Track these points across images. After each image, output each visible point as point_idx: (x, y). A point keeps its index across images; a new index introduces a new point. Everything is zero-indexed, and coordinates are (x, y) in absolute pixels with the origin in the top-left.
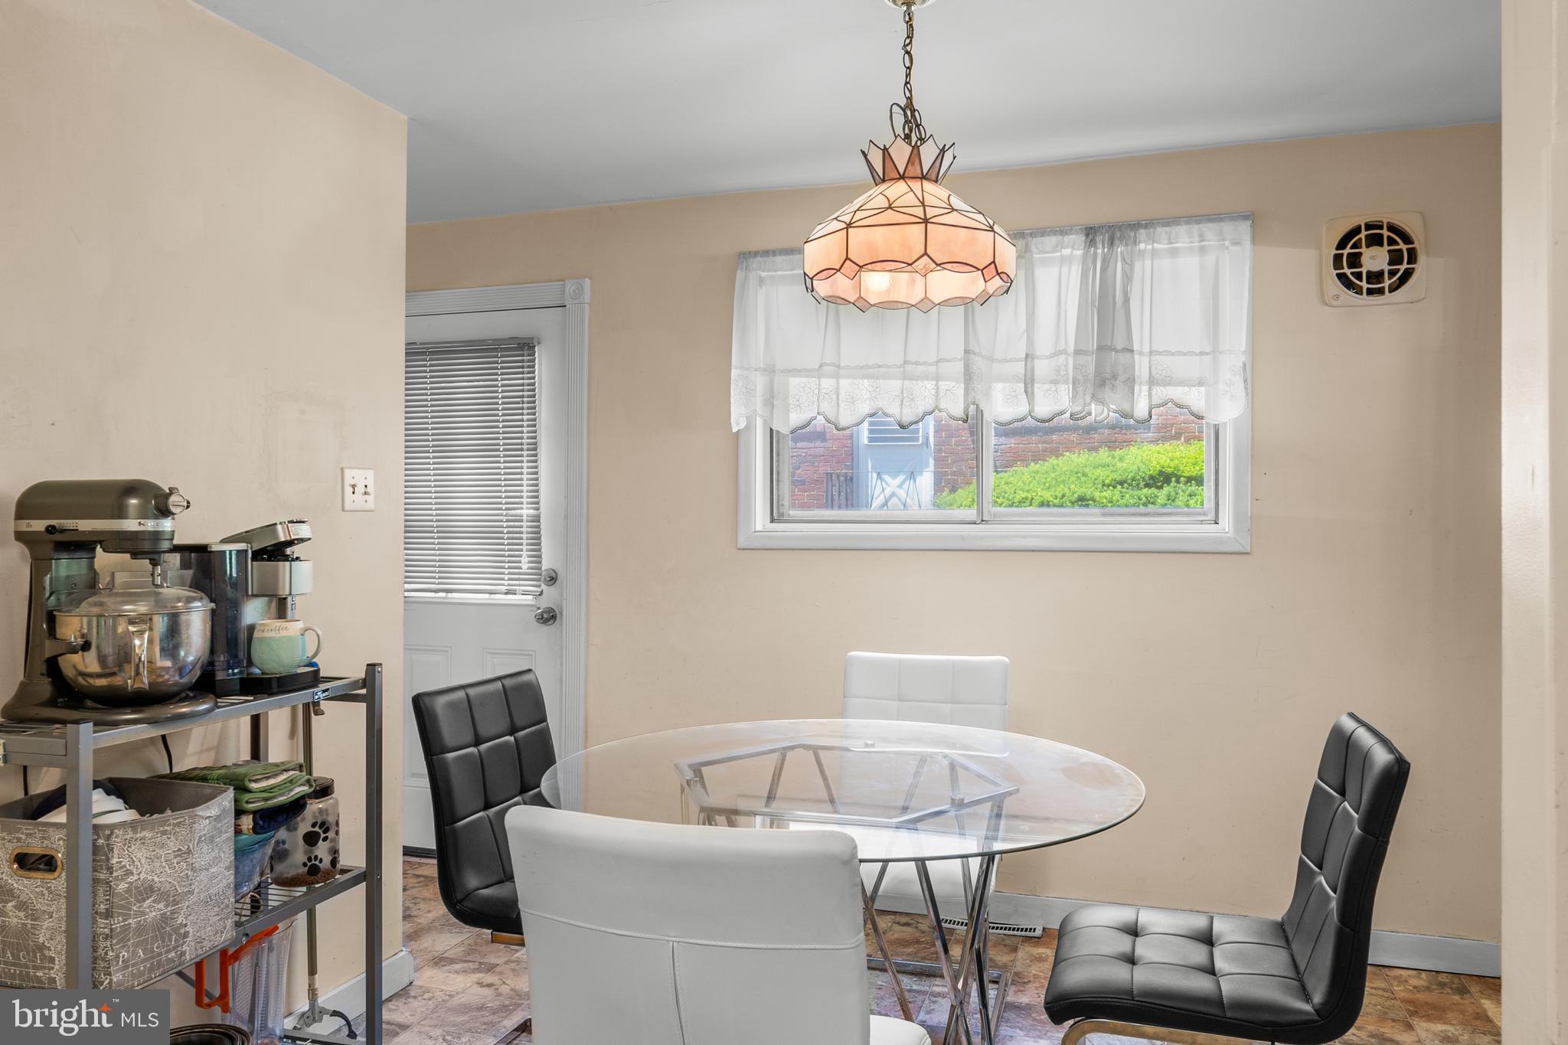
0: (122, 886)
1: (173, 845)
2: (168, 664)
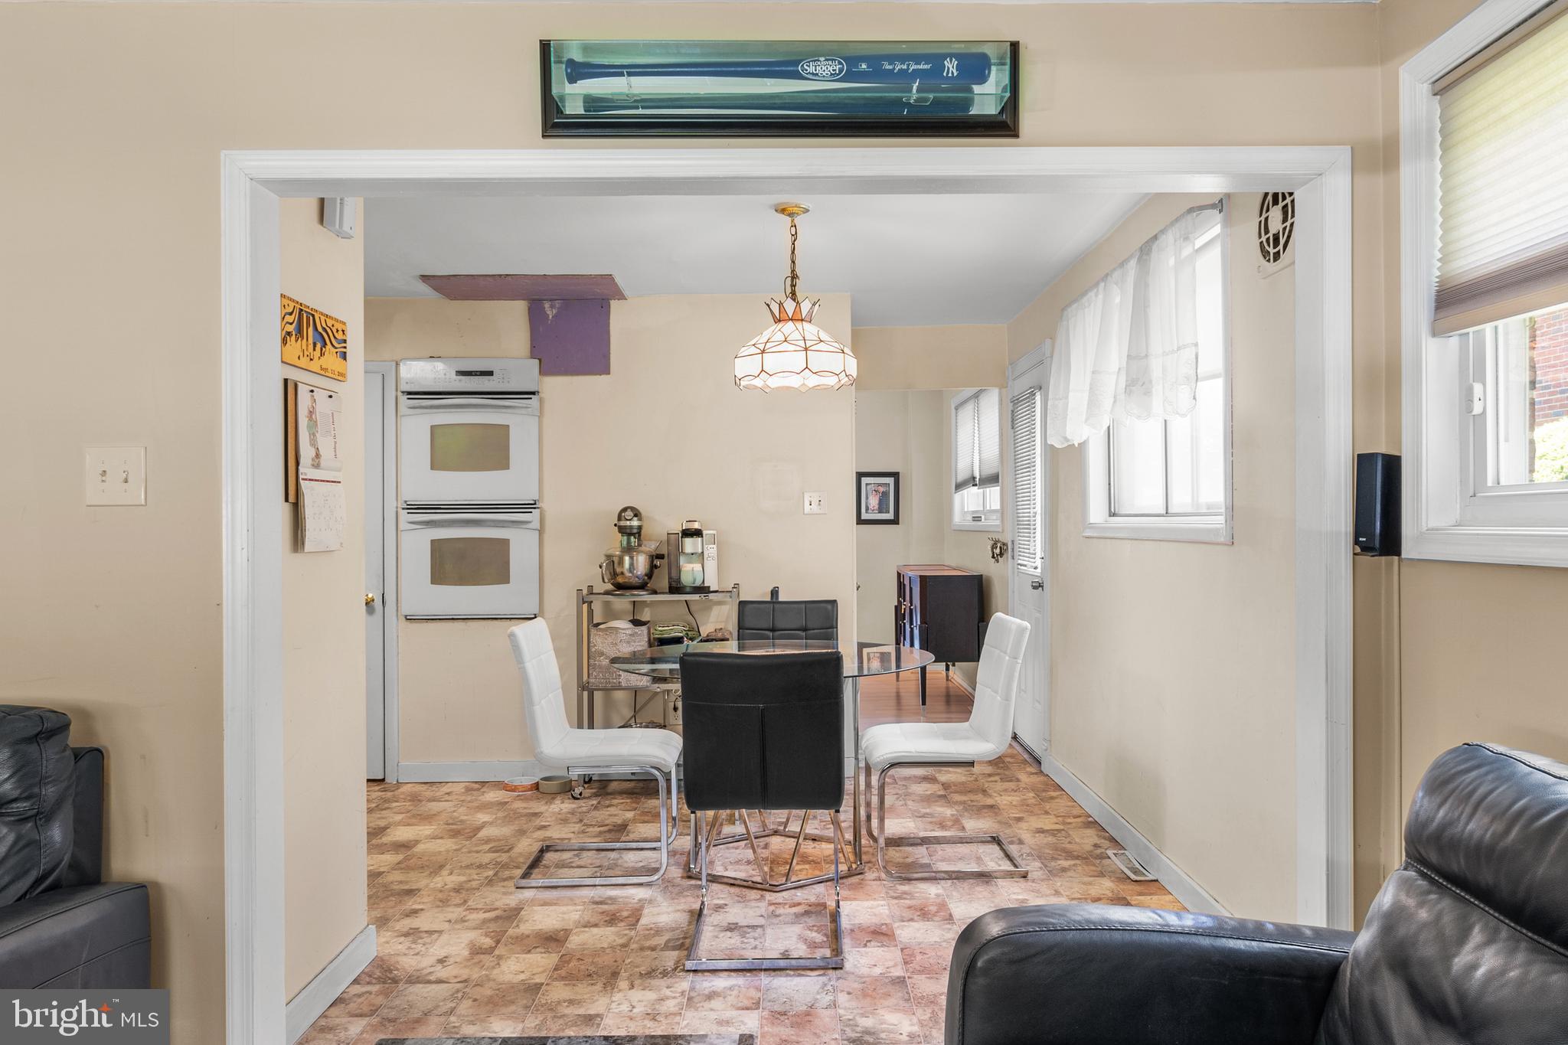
0: (593, 650)
1: (610, 640)
2: (630, 575)
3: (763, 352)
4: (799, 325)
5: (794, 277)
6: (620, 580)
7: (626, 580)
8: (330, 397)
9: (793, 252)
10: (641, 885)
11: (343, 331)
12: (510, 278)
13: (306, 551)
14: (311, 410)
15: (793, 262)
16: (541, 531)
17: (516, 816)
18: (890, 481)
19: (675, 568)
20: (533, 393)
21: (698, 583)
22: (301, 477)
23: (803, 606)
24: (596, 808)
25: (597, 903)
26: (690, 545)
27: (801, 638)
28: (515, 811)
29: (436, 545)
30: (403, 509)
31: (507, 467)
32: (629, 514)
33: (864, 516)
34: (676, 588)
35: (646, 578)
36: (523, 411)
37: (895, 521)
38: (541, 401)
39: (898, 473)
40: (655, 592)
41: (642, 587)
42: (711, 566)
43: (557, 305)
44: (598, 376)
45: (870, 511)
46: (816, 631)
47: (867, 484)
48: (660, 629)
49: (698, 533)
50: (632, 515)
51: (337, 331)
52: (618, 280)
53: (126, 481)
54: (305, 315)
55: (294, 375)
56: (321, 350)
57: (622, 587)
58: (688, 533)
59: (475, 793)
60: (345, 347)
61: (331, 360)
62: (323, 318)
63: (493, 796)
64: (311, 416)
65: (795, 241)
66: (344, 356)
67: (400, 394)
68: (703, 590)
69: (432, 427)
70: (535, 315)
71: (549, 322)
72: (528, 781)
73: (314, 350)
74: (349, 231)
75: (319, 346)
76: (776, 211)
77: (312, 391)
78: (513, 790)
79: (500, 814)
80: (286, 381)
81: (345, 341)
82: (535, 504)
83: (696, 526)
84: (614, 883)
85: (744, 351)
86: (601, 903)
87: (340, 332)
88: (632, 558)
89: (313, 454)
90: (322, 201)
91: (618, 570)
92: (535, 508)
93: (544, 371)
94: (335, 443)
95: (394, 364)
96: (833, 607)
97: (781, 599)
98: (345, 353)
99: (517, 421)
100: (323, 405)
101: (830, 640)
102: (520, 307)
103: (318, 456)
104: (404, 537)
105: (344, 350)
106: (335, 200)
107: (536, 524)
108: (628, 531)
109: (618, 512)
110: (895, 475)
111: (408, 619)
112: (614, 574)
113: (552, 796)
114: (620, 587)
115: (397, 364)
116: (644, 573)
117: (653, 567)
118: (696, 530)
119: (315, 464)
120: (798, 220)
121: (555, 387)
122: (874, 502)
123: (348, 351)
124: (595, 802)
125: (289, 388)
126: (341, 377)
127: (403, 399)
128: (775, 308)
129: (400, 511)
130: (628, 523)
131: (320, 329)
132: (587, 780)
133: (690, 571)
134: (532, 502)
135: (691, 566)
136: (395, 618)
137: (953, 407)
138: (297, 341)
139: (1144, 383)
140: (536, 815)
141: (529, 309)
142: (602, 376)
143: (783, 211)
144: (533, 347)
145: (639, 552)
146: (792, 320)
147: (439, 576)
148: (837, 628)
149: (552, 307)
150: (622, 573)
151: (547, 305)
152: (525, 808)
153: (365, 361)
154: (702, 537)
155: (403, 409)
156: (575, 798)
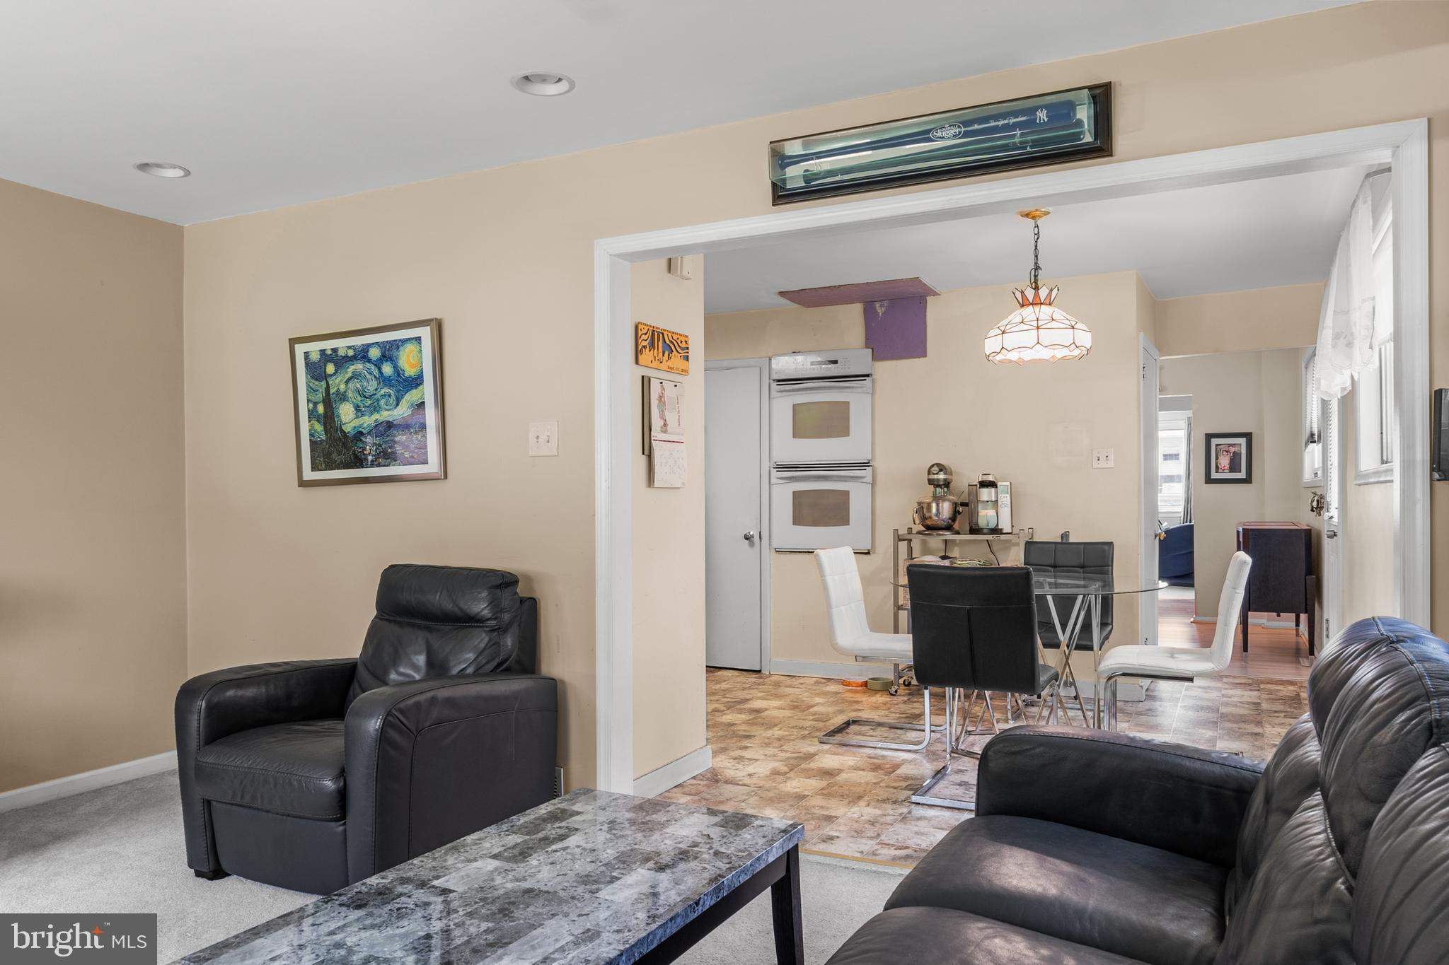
3: (1003, 333)
4: (1037, 308)
5: (1037, 268)
6: (929, 522)
7: (935, 523)
8: (676, 386)
9: (1036, 248)
10: (910, 751)
11: (686, 342)
12: (842, 288)
13: (655, 486)
14: (661, 395)
15: (1036, 256)
16: (873, 484)
17: (844, 701)
18: (1243, 441)
19: (973, 514)
20: (868, 376)
21: (992, 525)
22: (652, 438)
23: (1082, 546)
24: (905, 702)
25: (870, 758)
26: (986, 494)
27: (1079, 572)
28: (843, 699)
29: (797, 495)
30: (774, 468)
31: (847, 434)
32: (935, 469)
33: (1214, 475)
34: (975, 530)
35: (950, 521)
36: (860, 390)
37: (1248, 480)
38: (873, 382)
39: (1251, 433)
40: (958, 533)
41: (948, 528)
42: (1005, 512)
43: (885, 304)
44: (917, 359)
45: (1220, 471)
46: (1092, 568)
47: (1217, 445)
48: (960, 562)
49: (992, 484)
50: (938, 470)
51: (681, 342)
52: (926, 280)
53: (548, 442)
54: (656, 334)
55: (647, 373)
56: (669, 355)
57: (931, 528)
58: (984, 484)
59: (820, 685)
60: (688, 353)
61: (676, 361)
62: (670, 335)
63: (832, 688)
64: (661, 399)
65: (1037, 239)
66: (687, 358)
67: (772, 382)
68: (996, 531)
69: (794, 405)
70: (869, 314)
71: (880, 319)
72: (861, 679)
73: (663, 356)
74: (687, 275)
75: (667, 353)
76: (1022, 216)
77: (661, 383)
78: (848, 685)
79: (832, 699)
80: (643, 377)
81: (688, 348)
82: (869, 463)
83: (991, 478)
84: (889, 747)
85: (993, 332)
86: (874, 758)
87: (684, 343)
88: (938, 505)
89: (662, 423)
90: (670, 260)
91: (927, 515)
92: (868, 466)
93: (875, 358)
94: (679, 416)
95: (768, 359)
96: (1110, 548)
97: (1071, 540)
98: (688, 356)
99: (855, 398)
100: (670, 391)
101: (1105, 574)
102: (857, 309)
103: (665, 425)
104: (774, 488)
105: (687, 354)
106: (677, 258)
107: (869, 479)
108: (936, 483)
109: (928, 467)
110: (1248, 436)
111: (778, 551)
112: (924, 518)
113: (876, 691)
114: (929, 528)
115: (770, 359)
116: (948, 517)
117: (955, 514)
118: (990, 481)
119: (663, 430)
120: (1040, 222)
121: (884, 369)
122: (1225, 461)
123: (690, 355)
124: (906, 699)
125: (645, 382)
126: (685, 372)
127: (774, 385)
128: (1019, 295)
129: (772, 469)
130: (936, 477)
131: (668, 342)
132: (906, 683)
133: (986, 516)
134: (866, 461)
135: (986, 511)
136: (768, 550)
137: (1303, 366)
138: (650, 351)
139: (1346, 336)
140: (857, 702)
141: (864, 309)
142: (921, 359)
143: (1027, 215)
144: (867, 339)
145: (944, 500)
146: (1032, 304)
147: (797, 520)
148: (1112, 566)
149: (881, 306)
150: (930, 517)
151: (878, 305)
152: (852, 697)
153: (705, 361)
154: (997, 487)
155: (774, 393)
156: (892, 695)
